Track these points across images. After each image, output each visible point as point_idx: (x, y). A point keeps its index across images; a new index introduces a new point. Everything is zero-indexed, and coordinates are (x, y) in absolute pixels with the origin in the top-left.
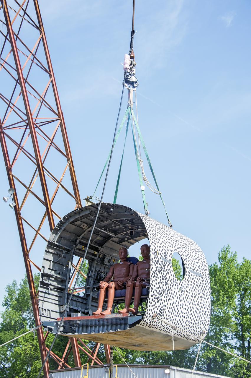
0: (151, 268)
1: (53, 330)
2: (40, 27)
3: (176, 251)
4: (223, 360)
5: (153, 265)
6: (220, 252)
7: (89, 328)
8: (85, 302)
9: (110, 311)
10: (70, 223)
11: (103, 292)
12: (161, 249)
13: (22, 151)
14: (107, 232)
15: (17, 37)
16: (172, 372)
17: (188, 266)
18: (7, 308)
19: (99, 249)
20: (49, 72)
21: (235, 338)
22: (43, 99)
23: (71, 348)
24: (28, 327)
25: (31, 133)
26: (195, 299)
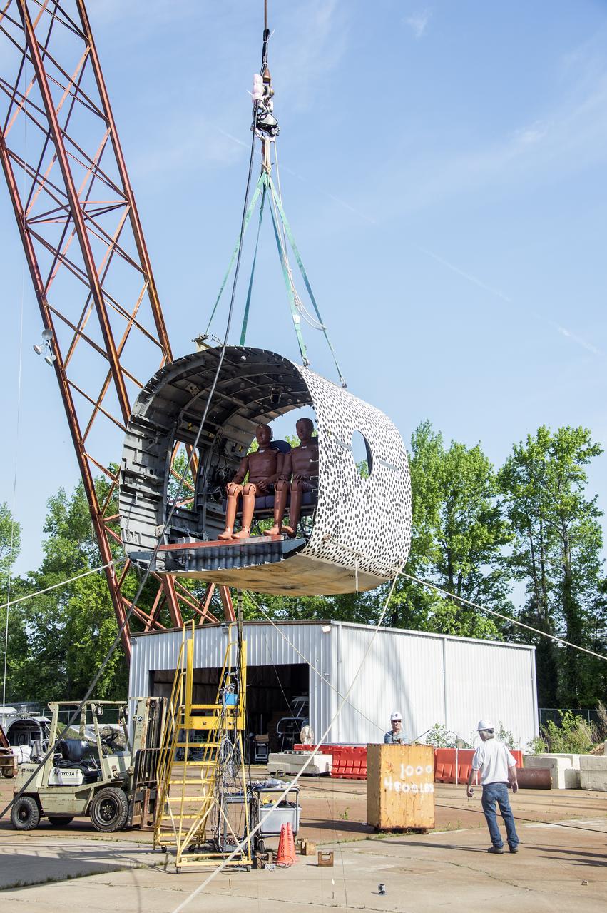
0: (320, 457)
1: (148, 565)
2: (84, 33)
3: (357, 429)
4: (418, 606)
5: (323, 452)
6: (415, 433)
7: (209, 561)
8: (196, 519)
9: (247, 531)
10: (169, 383)
11: (233, 502)
12: (334, 425)
13: (63, 262)
14: (230, 399)
15: (45, 53)
16: (335, 630)
17: (376, 454)
18: (52, 535)
19: (217, 428)
20: (105, 117)
21: (437, 572)
22: (95, 166)
23: (165, 598)
24: (89, 566)
25: (78, 229)
26: (389, 509)
